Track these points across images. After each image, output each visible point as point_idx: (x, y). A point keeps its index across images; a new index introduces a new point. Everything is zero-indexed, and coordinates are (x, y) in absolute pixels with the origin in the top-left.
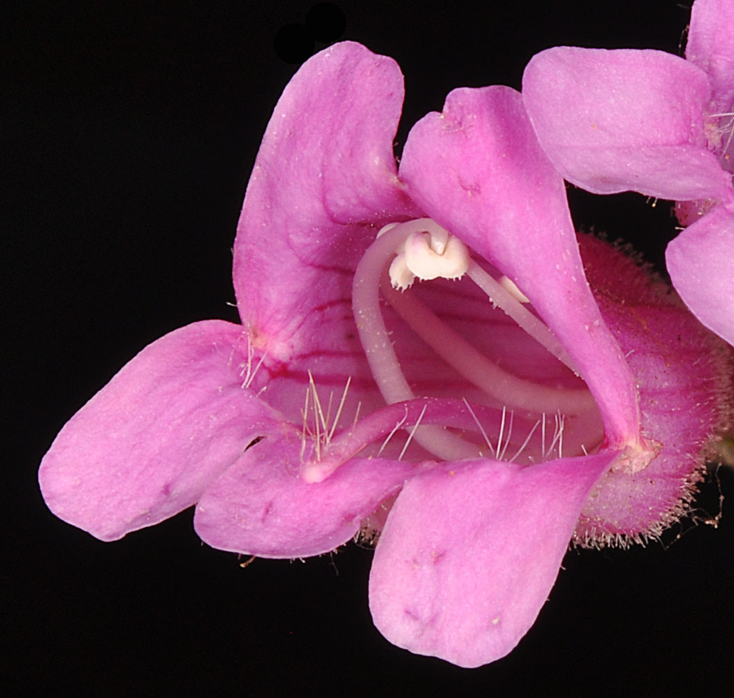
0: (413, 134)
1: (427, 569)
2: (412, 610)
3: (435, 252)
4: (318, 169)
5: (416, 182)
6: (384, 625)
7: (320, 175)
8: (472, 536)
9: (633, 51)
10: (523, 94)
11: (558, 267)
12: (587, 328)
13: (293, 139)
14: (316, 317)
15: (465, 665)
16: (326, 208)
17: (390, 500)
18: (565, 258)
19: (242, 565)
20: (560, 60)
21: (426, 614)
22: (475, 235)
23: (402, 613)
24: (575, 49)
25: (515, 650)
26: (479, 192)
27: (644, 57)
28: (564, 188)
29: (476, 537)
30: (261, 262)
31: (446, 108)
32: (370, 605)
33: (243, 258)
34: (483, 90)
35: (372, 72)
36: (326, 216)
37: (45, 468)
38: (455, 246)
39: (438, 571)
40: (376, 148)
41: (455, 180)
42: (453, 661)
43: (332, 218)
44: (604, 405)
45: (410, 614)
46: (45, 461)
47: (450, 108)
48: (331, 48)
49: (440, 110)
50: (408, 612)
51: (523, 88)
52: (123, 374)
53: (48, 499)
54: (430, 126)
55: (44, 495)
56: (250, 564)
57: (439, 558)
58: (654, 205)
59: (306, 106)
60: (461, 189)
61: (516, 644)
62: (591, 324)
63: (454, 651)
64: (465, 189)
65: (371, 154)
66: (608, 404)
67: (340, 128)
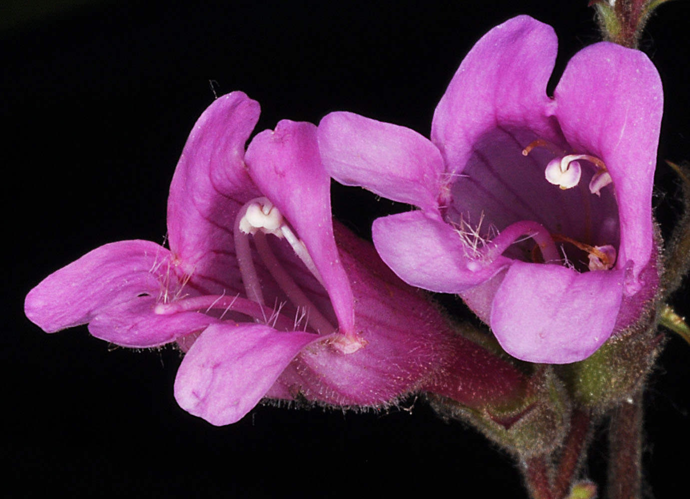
0: (255, 139)
1: (209, 371)
2: (196, 393)
3: (263, 213)
4: (209, 157)
5: (253, 166)
6: (179, 397)
7: (209, 160)
8: (236, 358)
9: (395, 126)
10: (318, 128)
11: (320, 225)
12: (331, 263)
13: (200, 140)
14: (213, 256)
15: (215, 424)
16: (211, 180)
17: (200, 332)
18: (324, 220)
19: (109, 350)
20: (348, 119)
21: (202, 395)
22: (279, 201)
23: (190, 393)
24: (359, 116)
25: (242, 419)
26: (284, 176)
27: (400, 130)
28: (330, 181)
29: (238, 358)
30: (181, 213)
31: (276, 129)
32: (175, 385)
33: (173, 210)
34: (299, 123)
35: (246, 107)
36: (211, 186)
37: (31, 294)
38: (275, 211)
39: (213, 373)
40: (237, 146)
41: (272, 167)
42: (210, 421)
43: (215, 188)
44: (337, 312)
45: (195, 394)
46: (32, 291)
47: (278, 129)
48: (230, 94)
49: (273, 129)
50: (194, 393)
51: (320, 126)
52: (88, 256)
53: (27, 309)
54: (266, 136)
55: (25, 307)
56: (114, 350)
57: (217, 366)
58: (378, 200)
59: (210, 123)
60: (274, 173)
61: (243, 416)
62: (334, 262)
63: (211, 416)
64: (277, 173)
65: (234, 149)
66: (339, 312)
67: (223, 135)
